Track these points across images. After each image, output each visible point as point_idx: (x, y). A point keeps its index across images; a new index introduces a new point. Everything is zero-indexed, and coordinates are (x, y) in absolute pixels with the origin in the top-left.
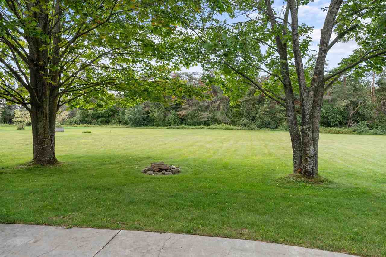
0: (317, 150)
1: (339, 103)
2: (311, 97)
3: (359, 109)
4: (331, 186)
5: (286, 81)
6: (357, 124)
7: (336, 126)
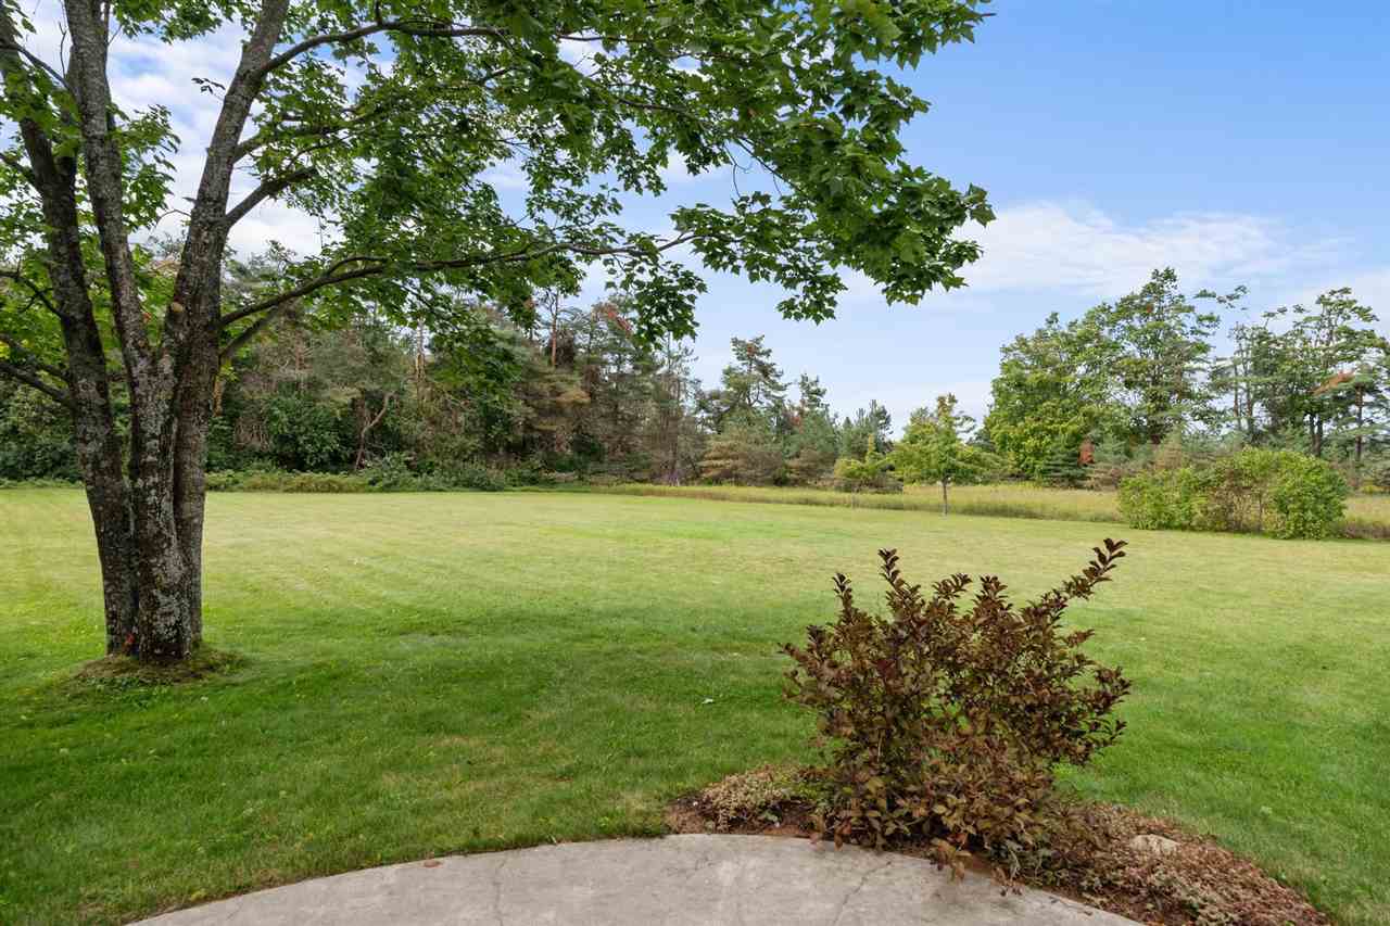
0: (195, 561)
1: (328, 393)
2: (166, 378)
3: (386, 415)
4: (242, 676)
5: (69, 307)
6: (381, 462)
7: (321, 467)
